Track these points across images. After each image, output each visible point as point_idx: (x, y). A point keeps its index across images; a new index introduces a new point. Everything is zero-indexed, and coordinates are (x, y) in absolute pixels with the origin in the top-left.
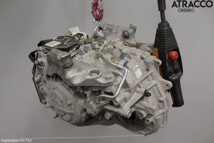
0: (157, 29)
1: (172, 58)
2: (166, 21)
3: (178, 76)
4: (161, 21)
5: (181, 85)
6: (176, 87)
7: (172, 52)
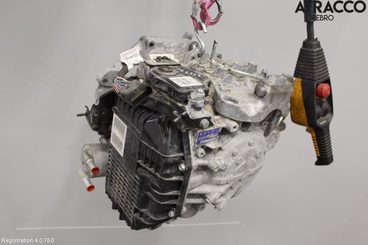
0: (301, 49)
1: (323, 94)
2: (315, 38)
3: (326, 120)
4: (307, 38)
5: (330, 133)
6: (325, 137)
7: (322, 84)
